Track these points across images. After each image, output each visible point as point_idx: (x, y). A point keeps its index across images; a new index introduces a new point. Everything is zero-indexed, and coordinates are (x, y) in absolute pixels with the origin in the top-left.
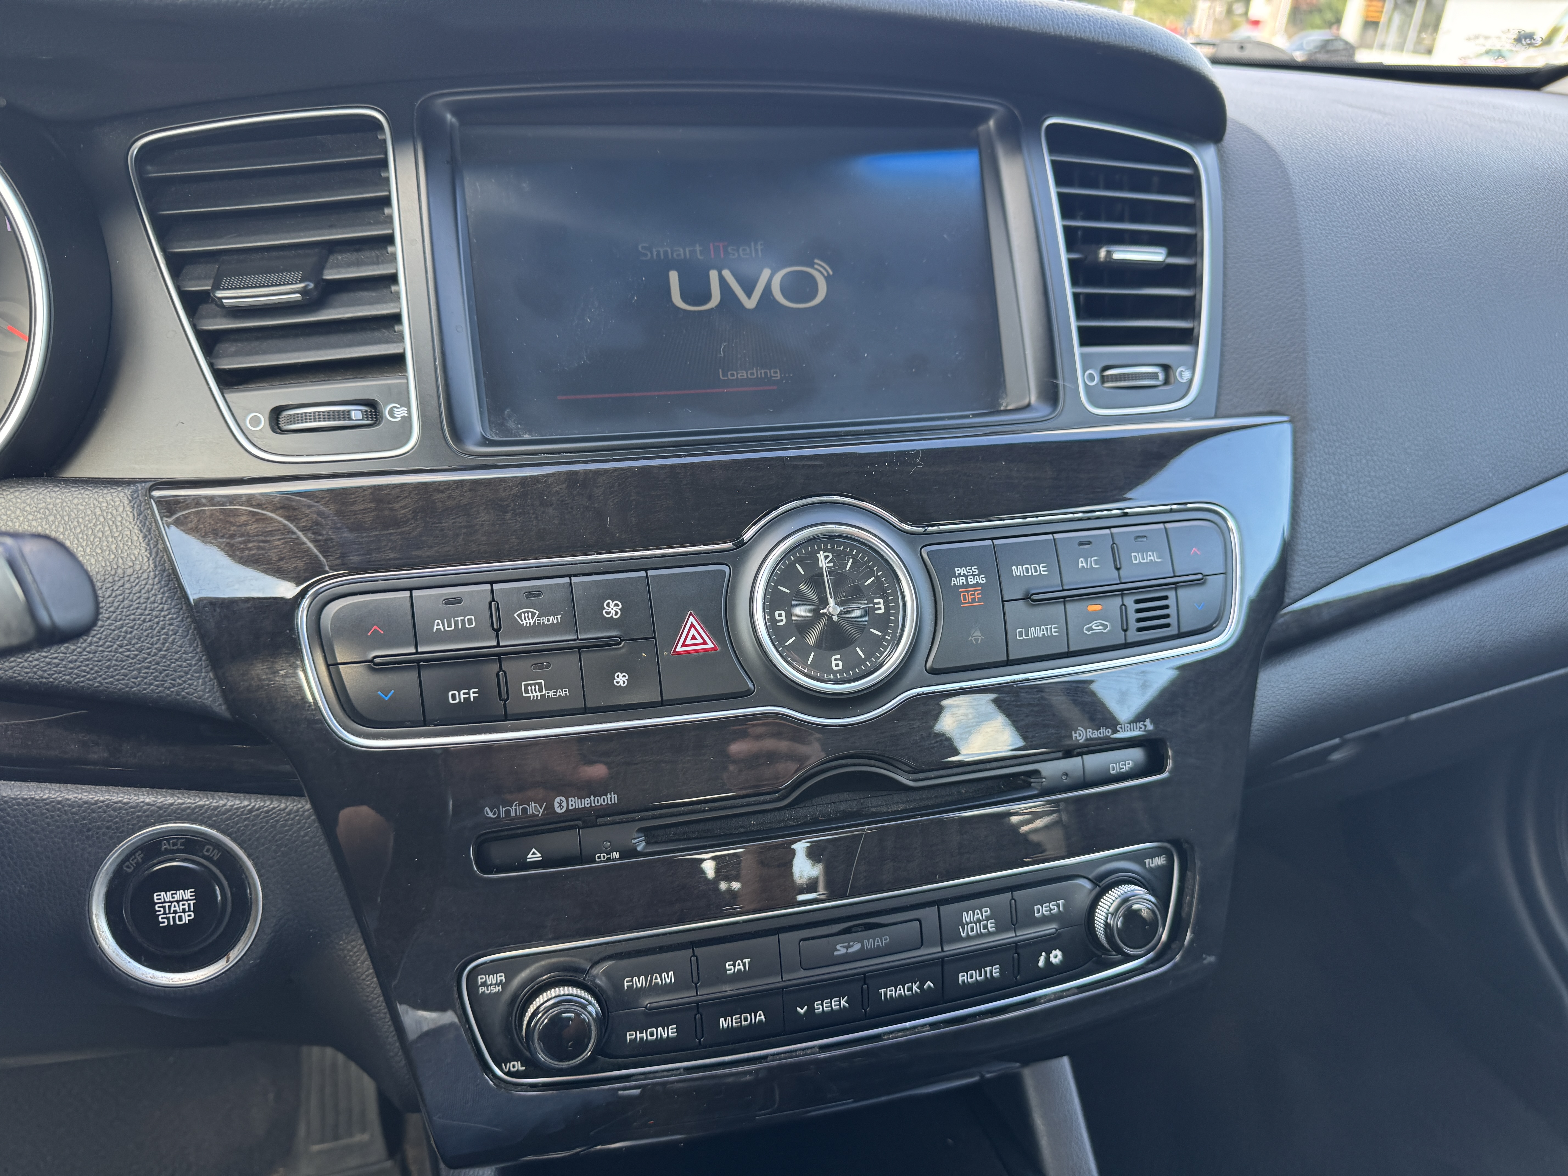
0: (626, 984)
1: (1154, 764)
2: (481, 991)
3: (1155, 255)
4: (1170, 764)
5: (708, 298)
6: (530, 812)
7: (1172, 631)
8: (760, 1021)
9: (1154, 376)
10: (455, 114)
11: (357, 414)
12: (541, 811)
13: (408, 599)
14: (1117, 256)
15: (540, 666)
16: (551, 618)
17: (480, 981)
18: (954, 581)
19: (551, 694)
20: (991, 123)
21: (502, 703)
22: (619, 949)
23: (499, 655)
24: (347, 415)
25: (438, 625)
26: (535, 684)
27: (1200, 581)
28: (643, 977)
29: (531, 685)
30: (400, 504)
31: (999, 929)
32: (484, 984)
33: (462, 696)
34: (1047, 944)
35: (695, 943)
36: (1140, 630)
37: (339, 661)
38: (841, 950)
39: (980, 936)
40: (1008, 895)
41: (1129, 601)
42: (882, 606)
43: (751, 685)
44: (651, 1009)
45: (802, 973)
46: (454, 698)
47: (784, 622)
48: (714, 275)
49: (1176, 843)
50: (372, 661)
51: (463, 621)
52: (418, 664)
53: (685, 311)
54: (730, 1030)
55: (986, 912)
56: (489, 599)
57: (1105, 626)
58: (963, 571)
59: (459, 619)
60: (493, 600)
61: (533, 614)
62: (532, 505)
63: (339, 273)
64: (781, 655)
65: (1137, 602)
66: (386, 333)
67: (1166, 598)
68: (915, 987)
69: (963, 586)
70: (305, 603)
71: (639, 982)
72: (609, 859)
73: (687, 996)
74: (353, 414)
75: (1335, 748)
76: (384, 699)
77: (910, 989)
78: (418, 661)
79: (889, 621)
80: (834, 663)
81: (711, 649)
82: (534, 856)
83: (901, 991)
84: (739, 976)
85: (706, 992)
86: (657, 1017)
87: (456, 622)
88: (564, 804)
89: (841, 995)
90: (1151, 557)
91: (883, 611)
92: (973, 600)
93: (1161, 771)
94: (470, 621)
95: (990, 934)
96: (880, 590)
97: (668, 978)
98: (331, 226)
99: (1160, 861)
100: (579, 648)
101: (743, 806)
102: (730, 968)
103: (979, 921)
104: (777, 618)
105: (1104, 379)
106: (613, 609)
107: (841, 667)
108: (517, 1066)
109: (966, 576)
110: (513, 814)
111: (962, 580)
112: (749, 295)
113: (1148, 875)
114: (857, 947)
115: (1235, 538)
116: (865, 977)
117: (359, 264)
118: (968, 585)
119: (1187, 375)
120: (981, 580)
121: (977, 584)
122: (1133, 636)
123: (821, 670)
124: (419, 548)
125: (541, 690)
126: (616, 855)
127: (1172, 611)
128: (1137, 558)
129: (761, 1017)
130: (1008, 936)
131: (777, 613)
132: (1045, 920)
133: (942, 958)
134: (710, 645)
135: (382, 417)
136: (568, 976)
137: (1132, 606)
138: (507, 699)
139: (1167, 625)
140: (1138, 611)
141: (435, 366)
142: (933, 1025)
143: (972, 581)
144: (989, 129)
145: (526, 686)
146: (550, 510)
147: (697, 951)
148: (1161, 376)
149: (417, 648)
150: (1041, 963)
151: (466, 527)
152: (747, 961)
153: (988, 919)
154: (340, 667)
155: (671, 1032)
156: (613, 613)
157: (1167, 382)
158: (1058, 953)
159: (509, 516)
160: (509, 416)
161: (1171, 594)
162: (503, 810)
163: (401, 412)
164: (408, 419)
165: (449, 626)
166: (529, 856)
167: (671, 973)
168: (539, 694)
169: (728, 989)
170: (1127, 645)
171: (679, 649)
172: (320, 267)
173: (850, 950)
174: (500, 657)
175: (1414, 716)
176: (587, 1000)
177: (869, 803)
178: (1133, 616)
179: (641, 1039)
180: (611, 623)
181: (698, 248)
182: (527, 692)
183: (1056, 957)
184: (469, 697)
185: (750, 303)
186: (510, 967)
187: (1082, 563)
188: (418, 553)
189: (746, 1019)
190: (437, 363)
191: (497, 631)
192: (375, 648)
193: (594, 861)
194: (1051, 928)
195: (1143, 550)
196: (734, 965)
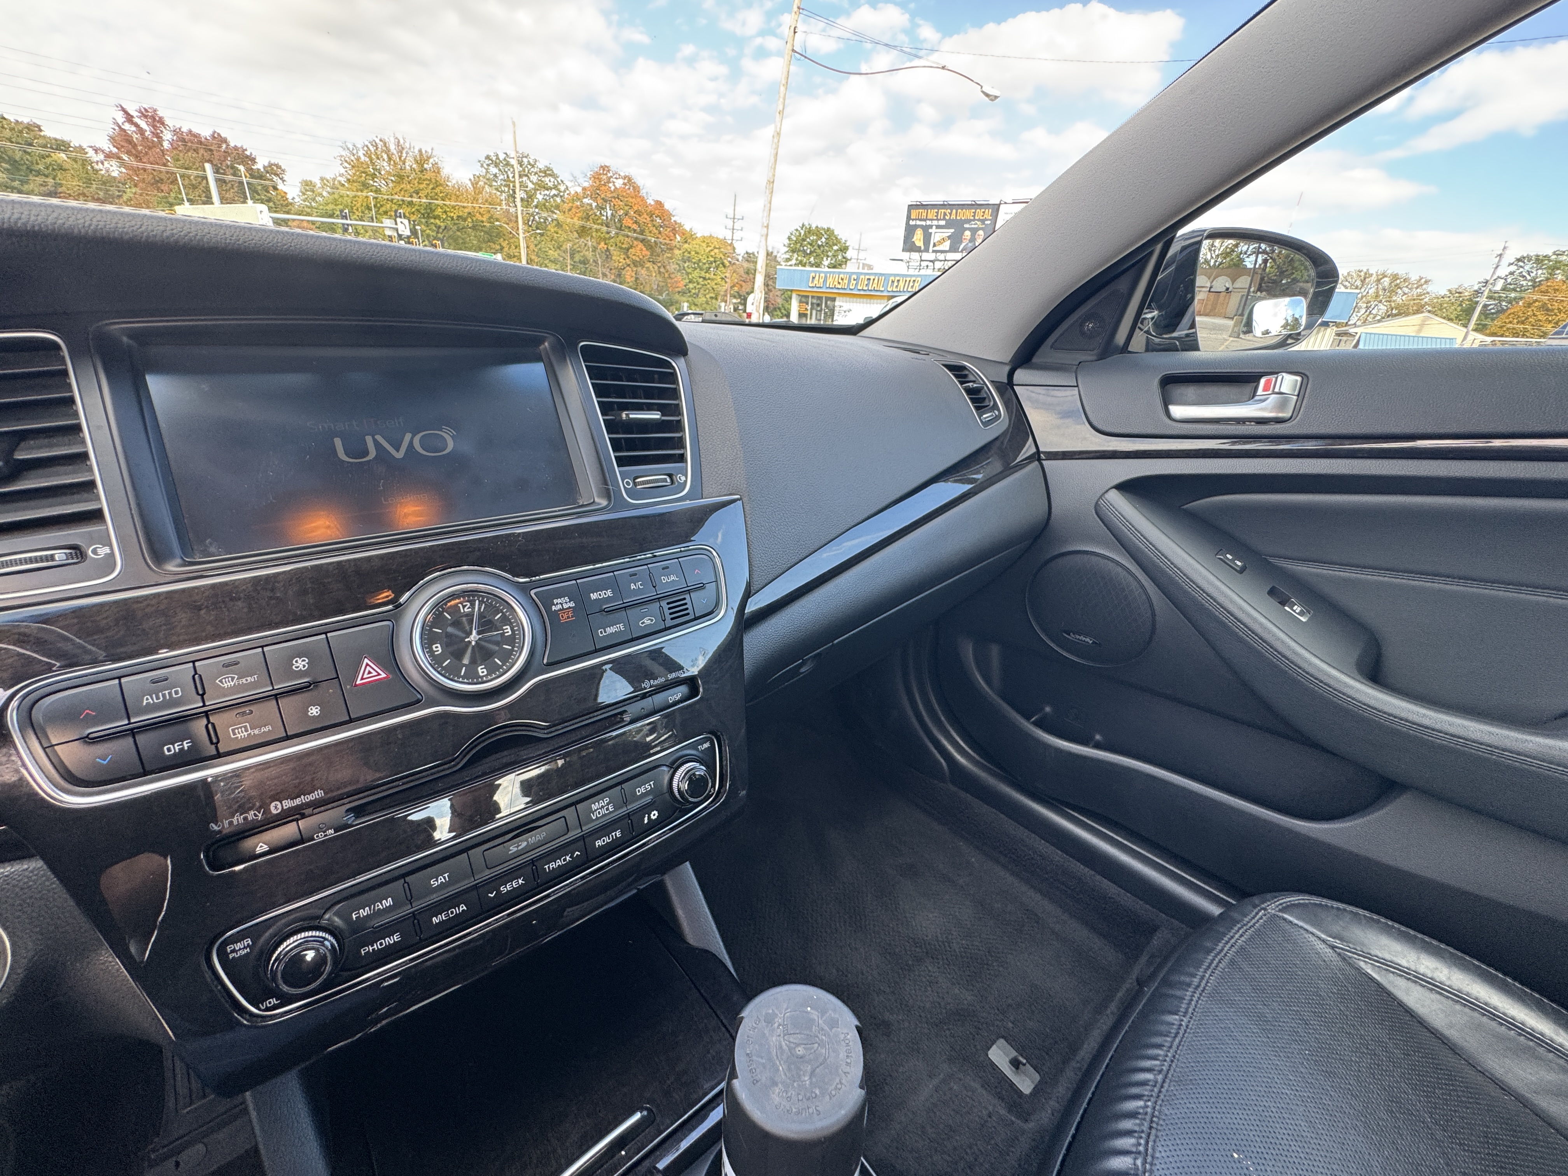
0: (354, 917)
1: (694, 692)
2: (231, 957)
3: (655, 416)
4: (701, 690)
5: (366, 453)
6: (250, 818)
7: (691, 617)
8: (463, 911)
9: (665, 480)
10: (130, 337)
11: (60, 556)
12: (260, 815)
13: (118, 686)
14: (631, 416)
15: (244, 714)
16: (249, 679)
17: (229, 950)
18: (554, 608)
19: (256, 732)
20: (546, 344)
21: (213, 746)
22: (345, 894)
23: (206, 712)
24: (52, 557)
25: (146, 700)
26: (241, 728)
27: (702, 587)
28: (367, 908)
29: (238, 728)
30: (101, 617)
31: (616, 808)
32: (234, 951)
33: (177, 748)
34: (647, 809)
35: (404, 874)
36: (672, 619)
37: (54, 743)
38: (513, 849)
39: (604, 816)
40: (619, 788)
41: (664, 603)
42: (509, 630)
43: (419, 696)
44: (377, 927)
45: (487, 872)
46: (169, 750)
47: (440, 651)
48: (369, 439)
49: (712, 733)
50: (87, 737)
51: (170, 694)
52: (133, 732)
53: (348, 462)
54: (442, 923)
55: (606, 800)
56: (193, 673)
57: (652, 620)
58: (559, 601)
59: (167, 692)
60: (196, 673)
61: (233, 679)
62: (224, 602)
63: (31, 454)
64: (439, 673)
65: (668, 604)
66: (85, 495)
67: (684, 599)
68: (568, 858)
69: (560, 610)
70: (14, 704)
71: (364, 912)
72: (325, 836)
73: (407, 910)
74: (57, 557)
75: (800, 666)
76: (103, 765)
77: (565, 860)
78: (132, 730)
79: (515, 639)
80: (480, 671)
81: (384, 678)
82: (261, 848)
83: (559, 863)
84: (442, 886)
85: (418, 905)
86: (387, 931)
87: (164, 695)
88: (279, 806)
89: (517, 878)
90: (673, 578)
91: (510, 633)
92: (568, 617)
93: (697, 695)
94: (177, 693)
95: (611, 812)
96: (505, 620)
97: (389, 902)
98: (19, 419)
99: (707, 745)
100: (276, 695)
101: (428, 776)
102: (434, 883)
103: (603, 807)
104: (435, 649)
105: (635, 484)
106: (300, 664)
107: (486, 673)
108: (274, 1001)
109: (561, 604)
110: (235, 823)
111: (559, 607)
112: (398, 451)
113: (700, 755)
114: (524, 844)
115: (718, 560)
116: (533, 862)
117: (51, 446)
118: (563, 609)
119: (683, 478)
120: (572, 604)
121: (570, 608)
122: (669, 623)
123: (473, 677)
124: (122, 646)
125: (246, 731)
126: (330, 831)
127: (689, 606)
128: (664, 579)
129: (463, 907)
130: (623, 811)
131: (434, 646)
132: (643, 795)
133: (583, 836)
134: (383, 675)
135: (86, 556)
136: (305, 924)
137: (666, 607)
138: (218, 742)
139: (688, 614)
140: (669, 609)
141: (132, 514)
142: (582, 878)
143: (565, 606)
144: (546, 348)
145: (233, 730)
146: (239, 603)
147: (407, 879)
148: (668, 480)
149: (129, 719)
150: (646, 821)
151: (164, 625)
152: (446, 875)
153: (608, 804)
154: (56, 747)
155: (396, 938)
156: (301, 666)
157: (672, 482)
158: (656, 812)
159: (202, 612)
160: (211, 544)
161: (687, 596)
162: (226, 823)
163: (103, 551)
164: (112, 555)
165: (158, 698)
166: (258, 849)
167: (390, 899)
168: (246, 734)
169: (435, 898)
170: (666, 629)
171: (359, 682)
172: (12, 451)
173: (520, 848)
174: (206, 714)
175: (836, 642)
176: (322, 937)
177: (522, 753)
178: (667, 612)
179: (373, 950)
180: (301, 674)
181: (354, 423)
182: (234, 734)
183: (654, 815)
184: (183, 748)
185: (400, 455)
186: (254, 933)
187: (633, 586)
188: (122, 650)
189: (452, 913)
190: (133, 512)
191: (202, 695)
192: (88, 728)
193: (314, 839)
194: (649, 799)
195: (668, 575)
196: (437, 880)
